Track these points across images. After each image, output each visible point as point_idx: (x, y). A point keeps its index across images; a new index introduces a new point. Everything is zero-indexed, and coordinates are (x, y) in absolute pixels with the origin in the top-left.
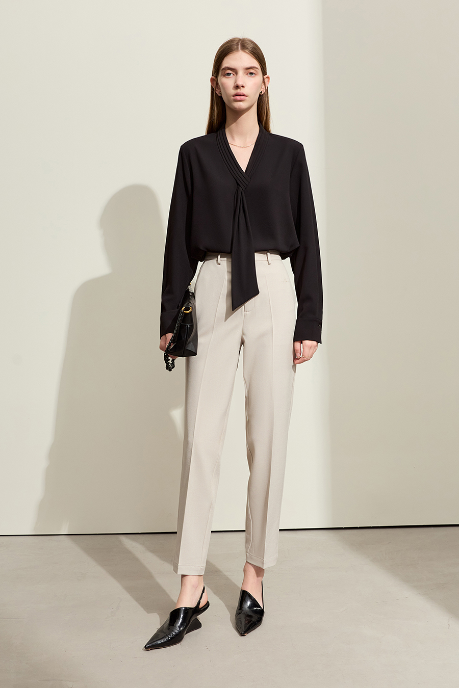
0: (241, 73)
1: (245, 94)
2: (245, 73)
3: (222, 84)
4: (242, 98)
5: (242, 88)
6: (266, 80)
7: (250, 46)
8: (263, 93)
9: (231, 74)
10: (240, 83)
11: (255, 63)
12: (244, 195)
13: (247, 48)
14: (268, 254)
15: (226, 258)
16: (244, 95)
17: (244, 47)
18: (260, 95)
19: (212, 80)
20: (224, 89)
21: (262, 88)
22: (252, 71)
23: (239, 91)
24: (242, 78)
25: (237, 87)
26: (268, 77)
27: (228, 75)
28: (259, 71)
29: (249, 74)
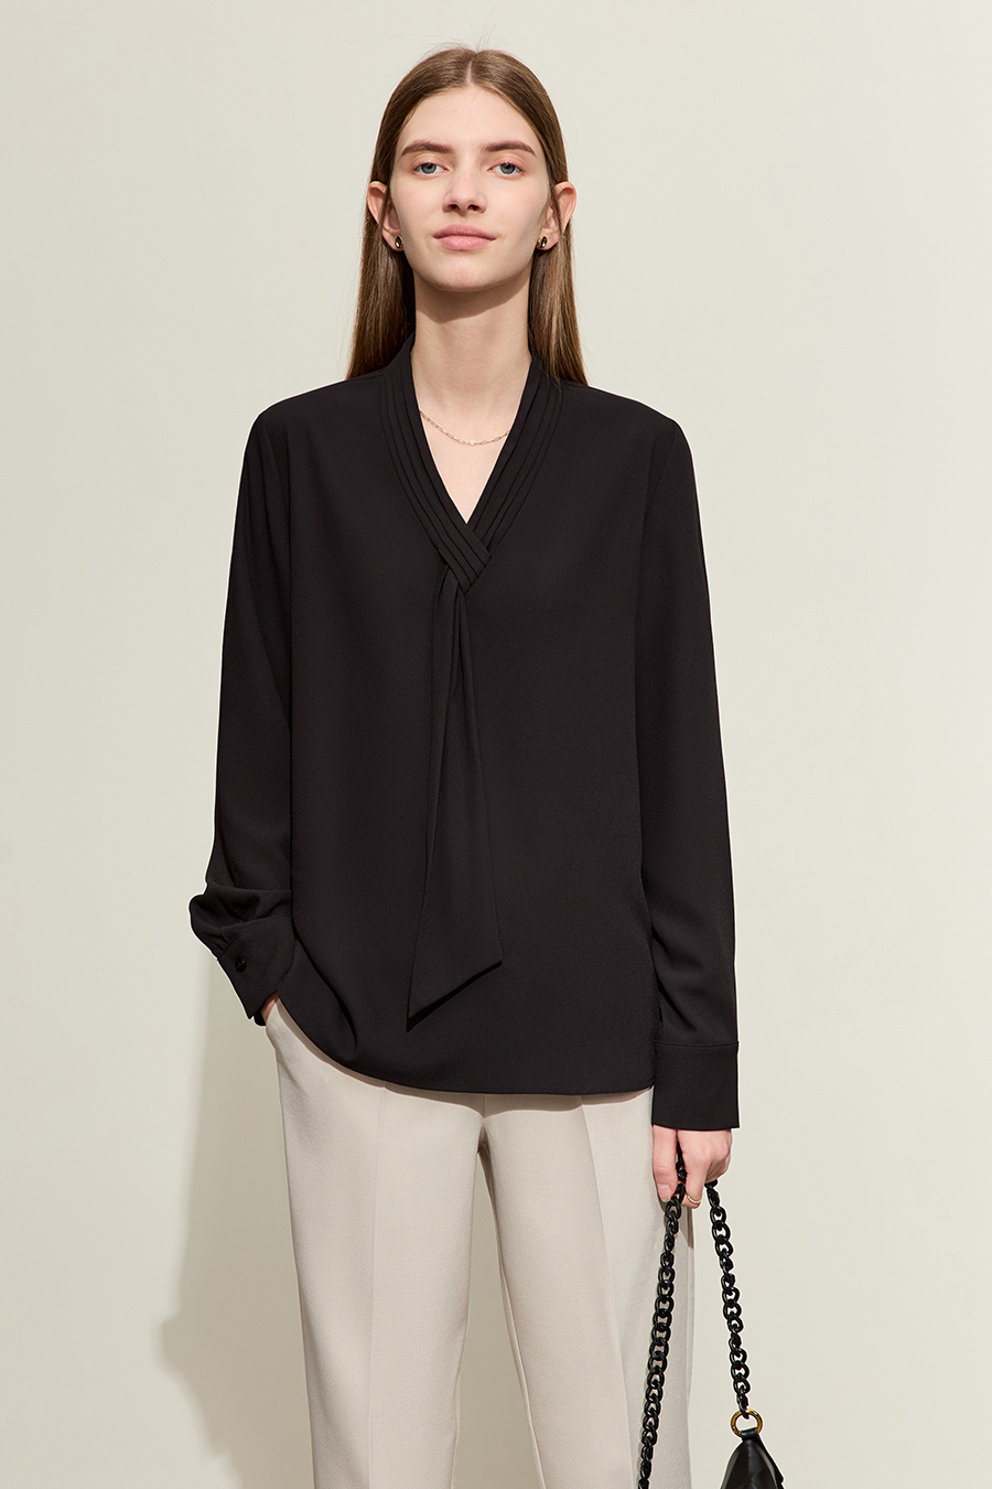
1: (486, 231)
2: (483, 163)
4: (473, 241)
8: (548, 244)
9: (434, 164)
13: (493, 78)
16: (482, 236)
17: (482, 75)
18: (538, 249)
19: (370, 193)
21: (545, 226)
23: (459, 221)
24: (473, 181)
25: (454, 209)
26: (569, 191)
27: (426, 170)
28: (537, 162)
29: (498, 169)
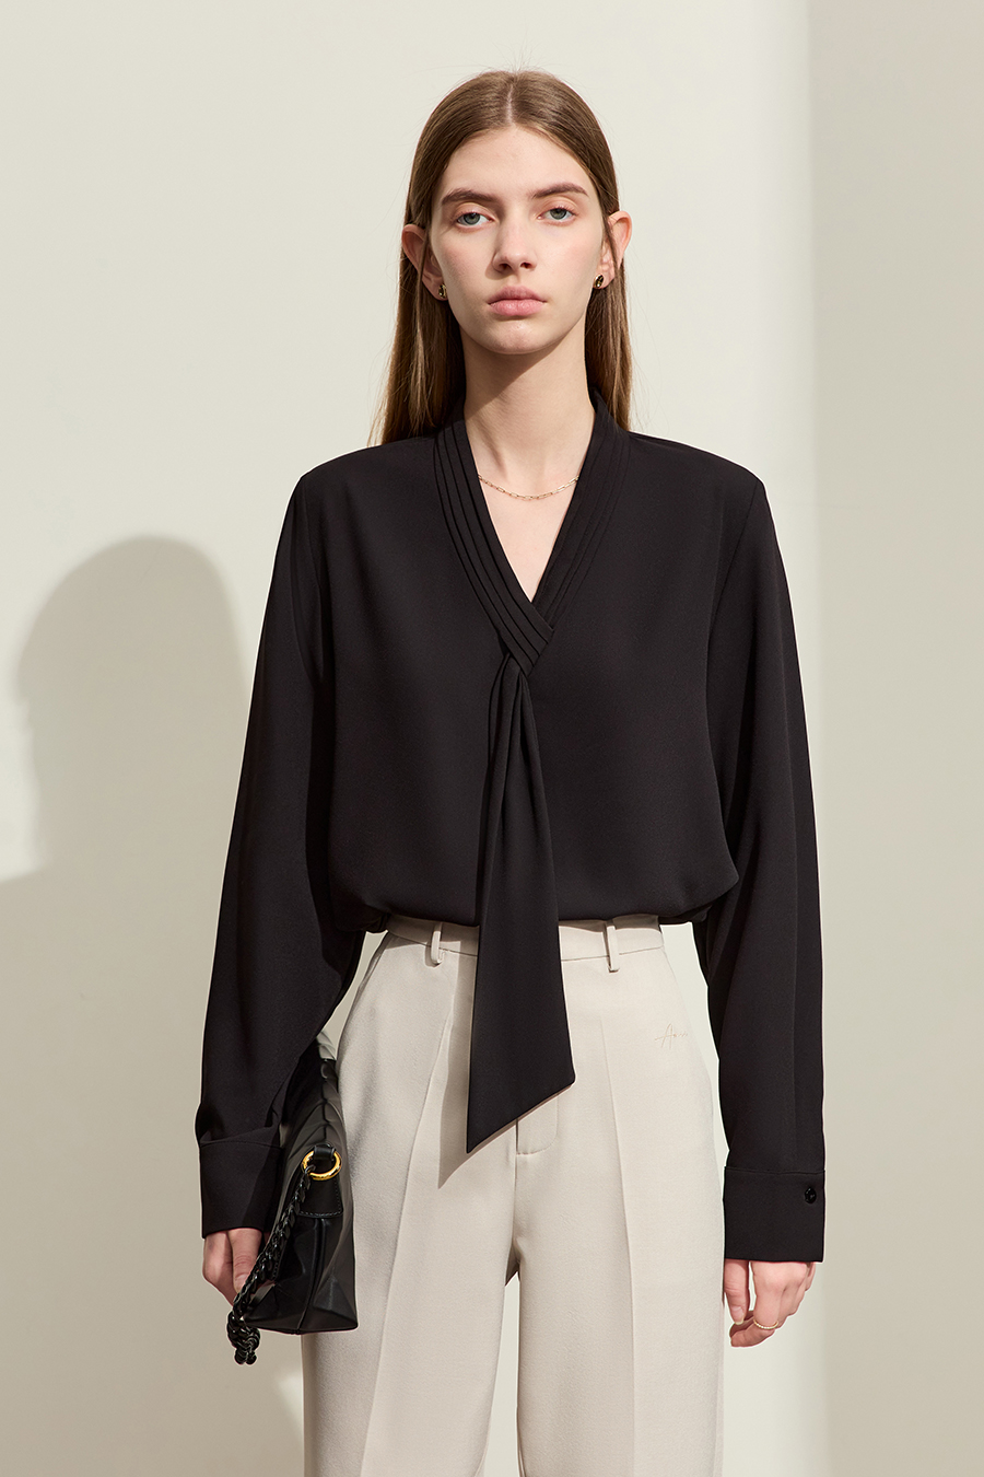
0: (517, 212)
1: (537, 291)
2: (533, 210)
3: (448, 256)
4: (525, 306)
5: (523, 269)
6: (617, 231)
7: (550, 106)
8: (606, 283)
9: (478, 215)
10: (514, 253)
11: (571, 171)
12: (527, 692)
13: (540, 116)
14: (611, 929)
15: (459, 943)
16: (534, 298)
17: (527, 111)
18: (595, 291)
19: (408, 238)
20: (455, 274)
21: (602, 263)
22: (560, 201)
23: (511, 282)
24: (524, 234)
25: (504, 268)
26: (625, 220)
27: (470, 221)
28: (591, 202)
29: (549, 215)
